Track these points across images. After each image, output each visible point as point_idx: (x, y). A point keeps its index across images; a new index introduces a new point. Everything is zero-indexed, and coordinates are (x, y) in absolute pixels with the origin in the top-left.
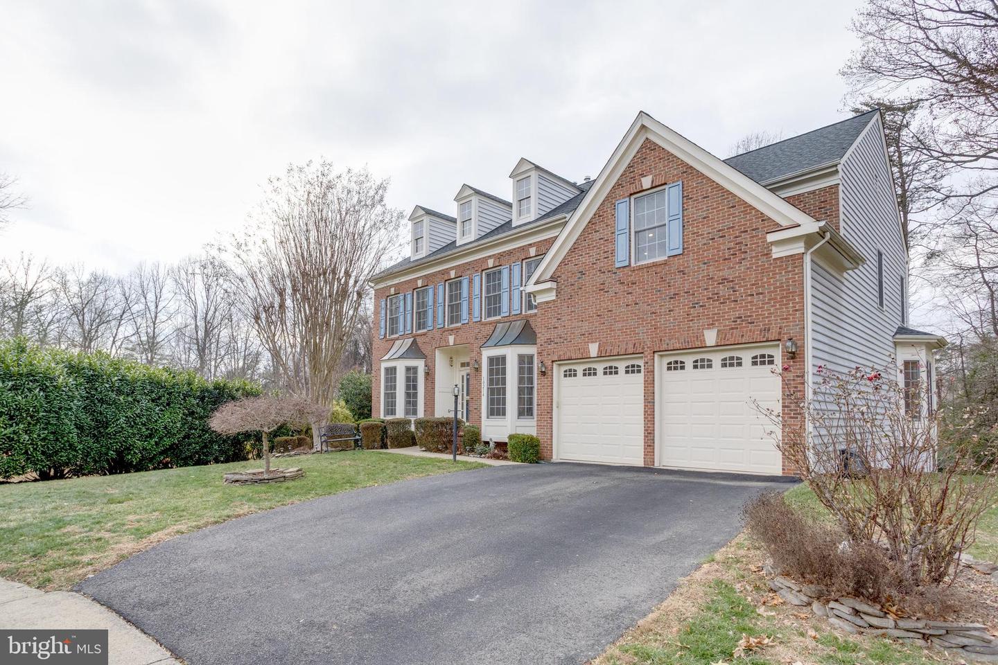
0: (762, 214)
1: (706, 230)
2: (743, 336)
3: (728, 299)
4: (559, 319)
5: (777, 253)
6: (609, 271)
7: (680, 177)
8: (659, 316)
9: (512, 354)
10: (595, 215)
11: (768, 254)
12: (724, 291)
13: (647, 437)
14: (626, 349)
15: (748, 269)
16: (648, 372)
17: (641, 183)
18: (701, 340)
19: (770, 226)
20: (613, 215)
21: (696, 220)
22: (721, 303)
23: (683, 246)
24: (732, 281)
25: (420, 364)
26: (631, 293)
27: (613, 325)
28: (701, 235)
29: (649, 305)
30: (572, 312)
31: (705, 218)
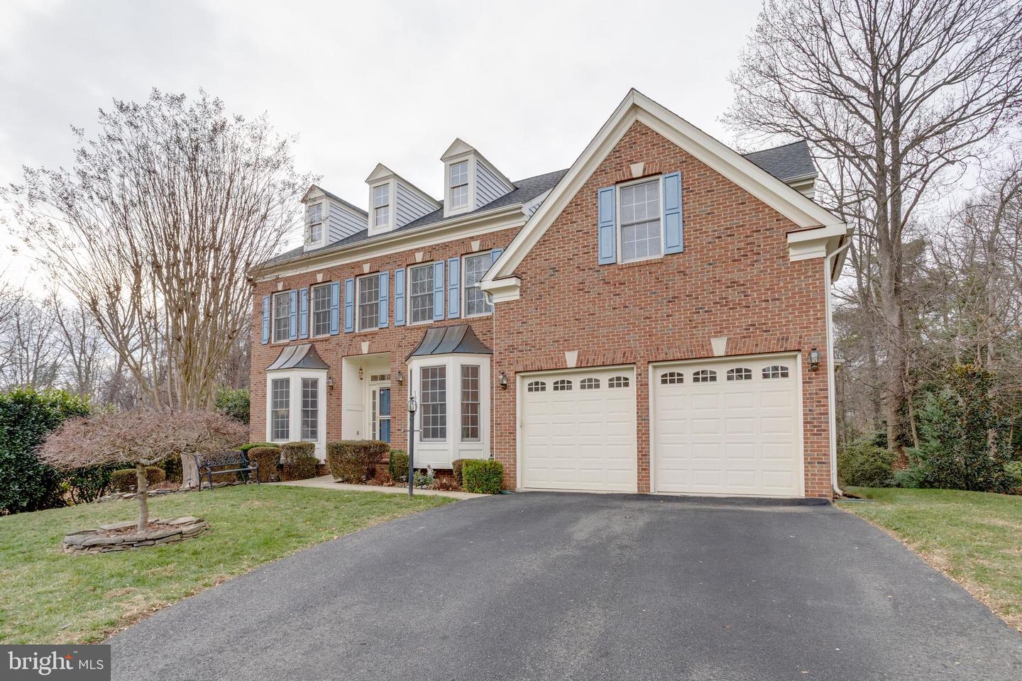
0: (777, 212)
1: (710, 228)
2: (757, 345)
3: (739, 304)
4: (525, 323)
5: (795, 256)
6: (591, 269)
7: (678, 167)
8: (654, 321)
9: (453, 365)
10: (570, 203)
11: (785, 257)
12: (733, 295)
13: (641, 459)
14: (614, 359)
15: (761, 272)
16: (641, 385)
17: (630, 171)
18: (707, 350)
19: (786, 226)
20: (594, 205)
21: (698, 216)
22: (731, 309)
23: (684, 243)
24: (743, 285)
25: (321, 376)
26: (618, 295)
27: (595, 331)
28: (705, 232)
29: (642, 309)
30: (542, 314)
31: (709, 214)
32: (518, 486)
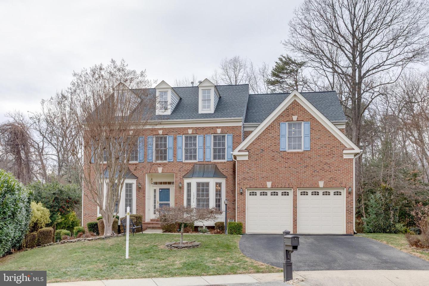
0: (340, 142)
1: (319, 143)
2: (333, 184)
3: (328, 170)
4: (250, 169)
5: (345, 157)
6: (277, 152)
7: (309, 120)
8: (299, 173)
9: (212, 182)
10: (269, 126)
11: (342, 157)
12: (326, 167)
13: (294, 221)
14: (285, 186)
15: (335, 160)
16: (295, 196)
17: (292, 118)
18: (317, 185)
19: (343, 147)
20: (279, 128)
21: (315, 138)
22: (325, 172)
23: (311, 147)
24: (329, 164)
25: (134, 182)
26: (287, 163)
27: (278, 175)
28: (317, 145)
29: (295, 169)
30: (257, 167)
31: (319, 138)
32: (246, 232)
